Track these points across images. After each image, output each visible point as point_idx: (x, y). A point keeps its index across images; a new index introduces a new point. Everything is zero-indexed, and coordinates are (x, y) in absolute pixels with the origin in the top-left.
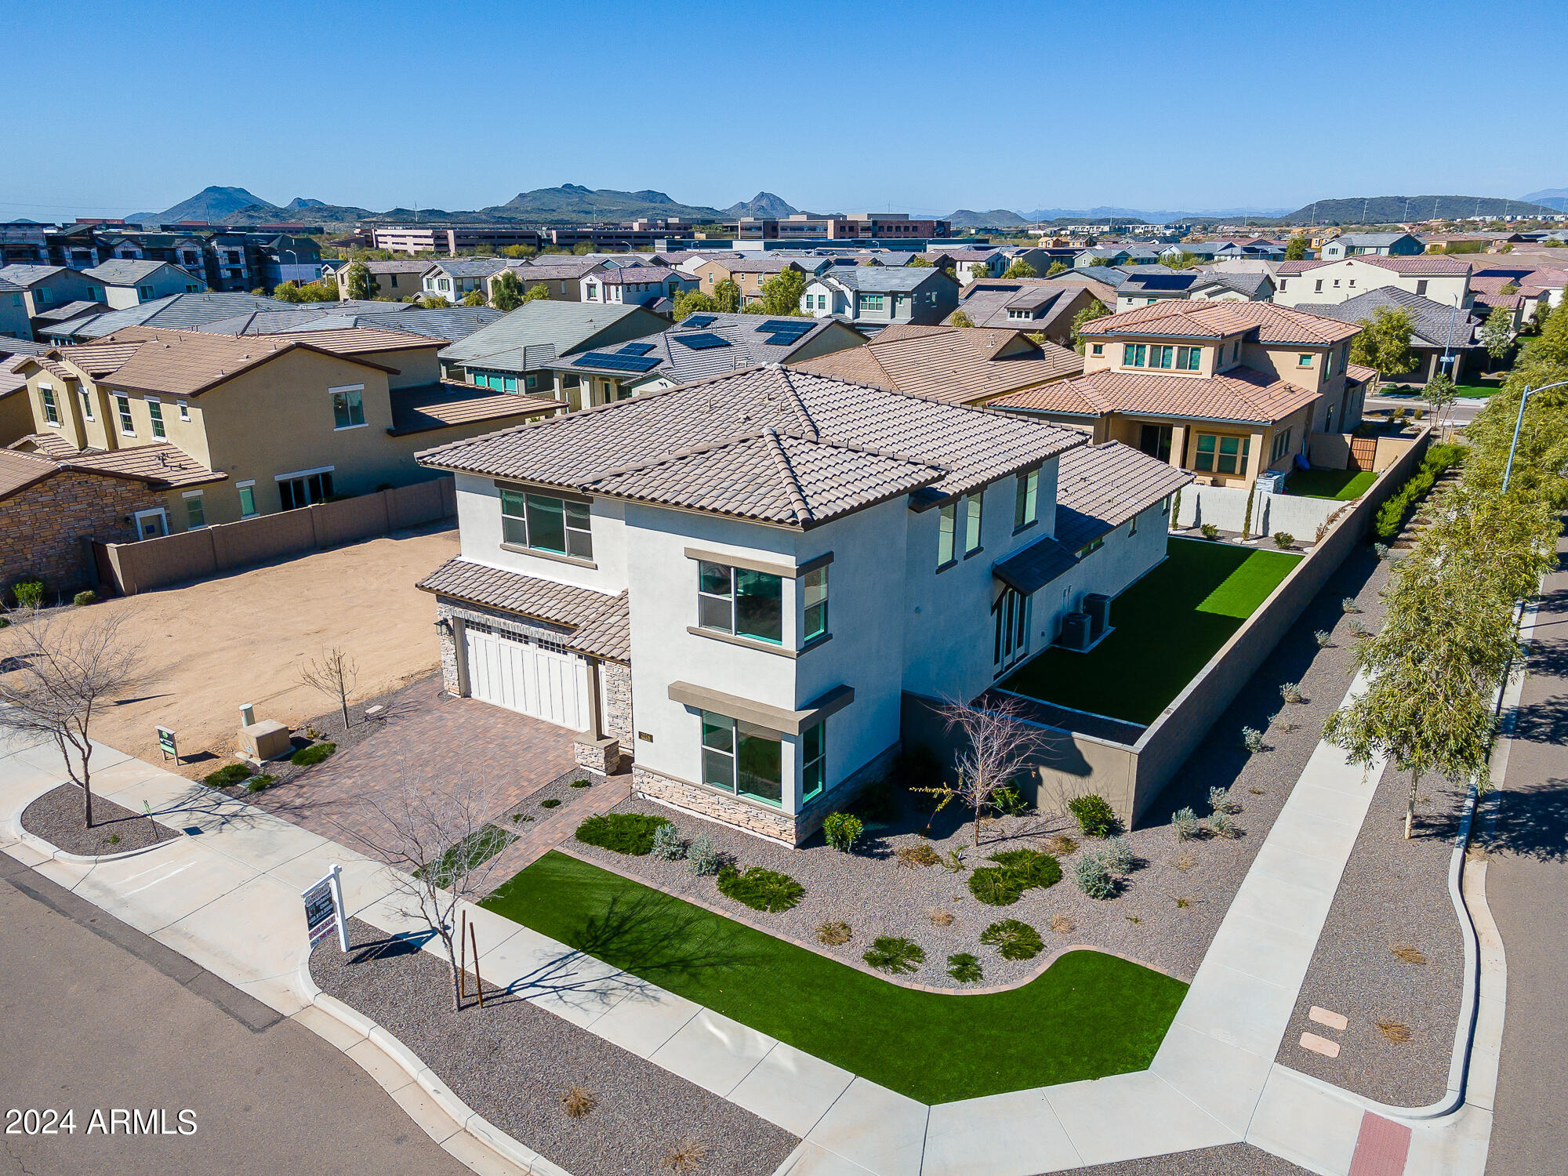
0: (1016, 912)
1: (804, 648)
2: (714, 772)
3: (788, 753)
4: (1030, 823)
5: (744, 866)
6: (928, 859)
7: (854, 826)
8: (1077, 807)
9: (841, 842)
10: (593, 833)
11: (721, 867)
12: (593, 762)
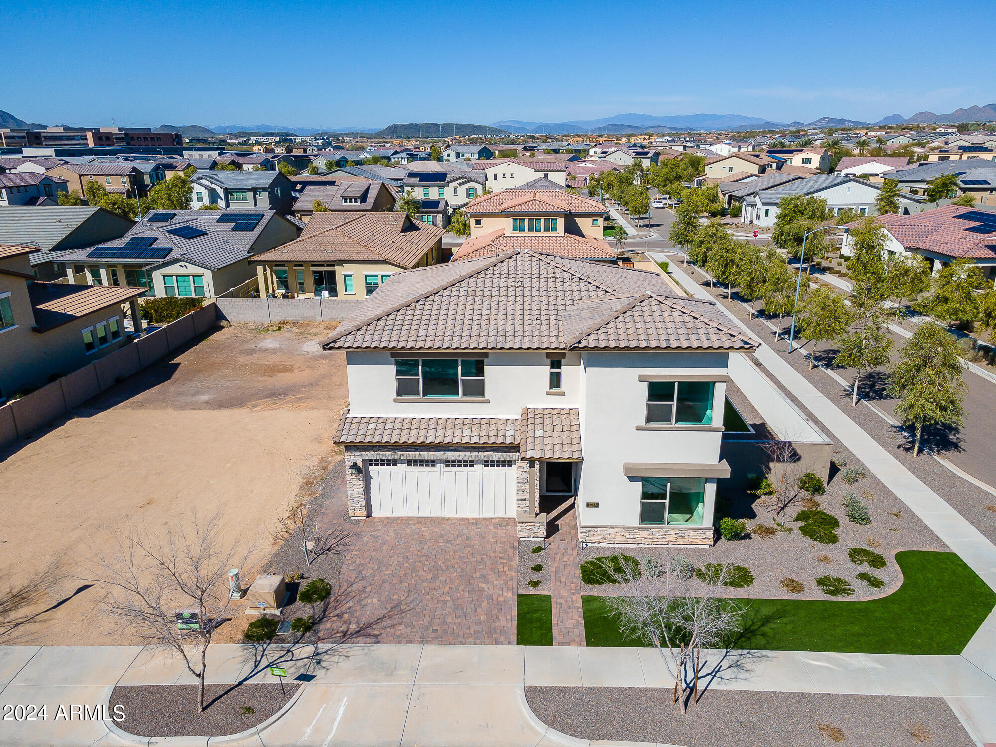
3: (711, 490)
6: (770, 531)
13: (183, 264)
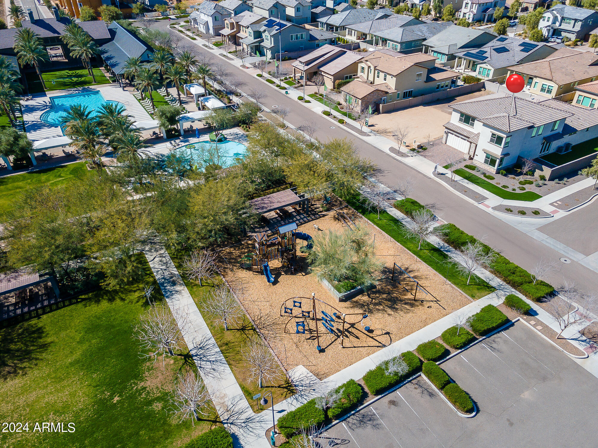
0: (524, 186)
1: (504, 147)
2: (486, 162)
3: (498, 161)
4: (532, 177)
5: (487, 175)
6: (514, 178)
7: (504, 172)
8: (540, 176)
9: (502, 174)
10: (466, 166)
11: (484, 174)
12: (467, 157)
13: (487, 64)
